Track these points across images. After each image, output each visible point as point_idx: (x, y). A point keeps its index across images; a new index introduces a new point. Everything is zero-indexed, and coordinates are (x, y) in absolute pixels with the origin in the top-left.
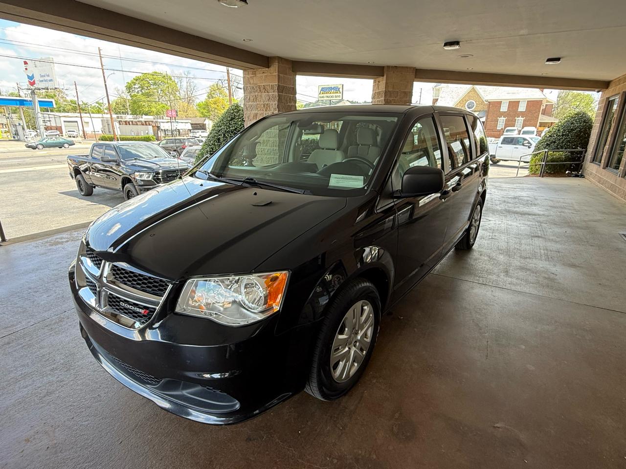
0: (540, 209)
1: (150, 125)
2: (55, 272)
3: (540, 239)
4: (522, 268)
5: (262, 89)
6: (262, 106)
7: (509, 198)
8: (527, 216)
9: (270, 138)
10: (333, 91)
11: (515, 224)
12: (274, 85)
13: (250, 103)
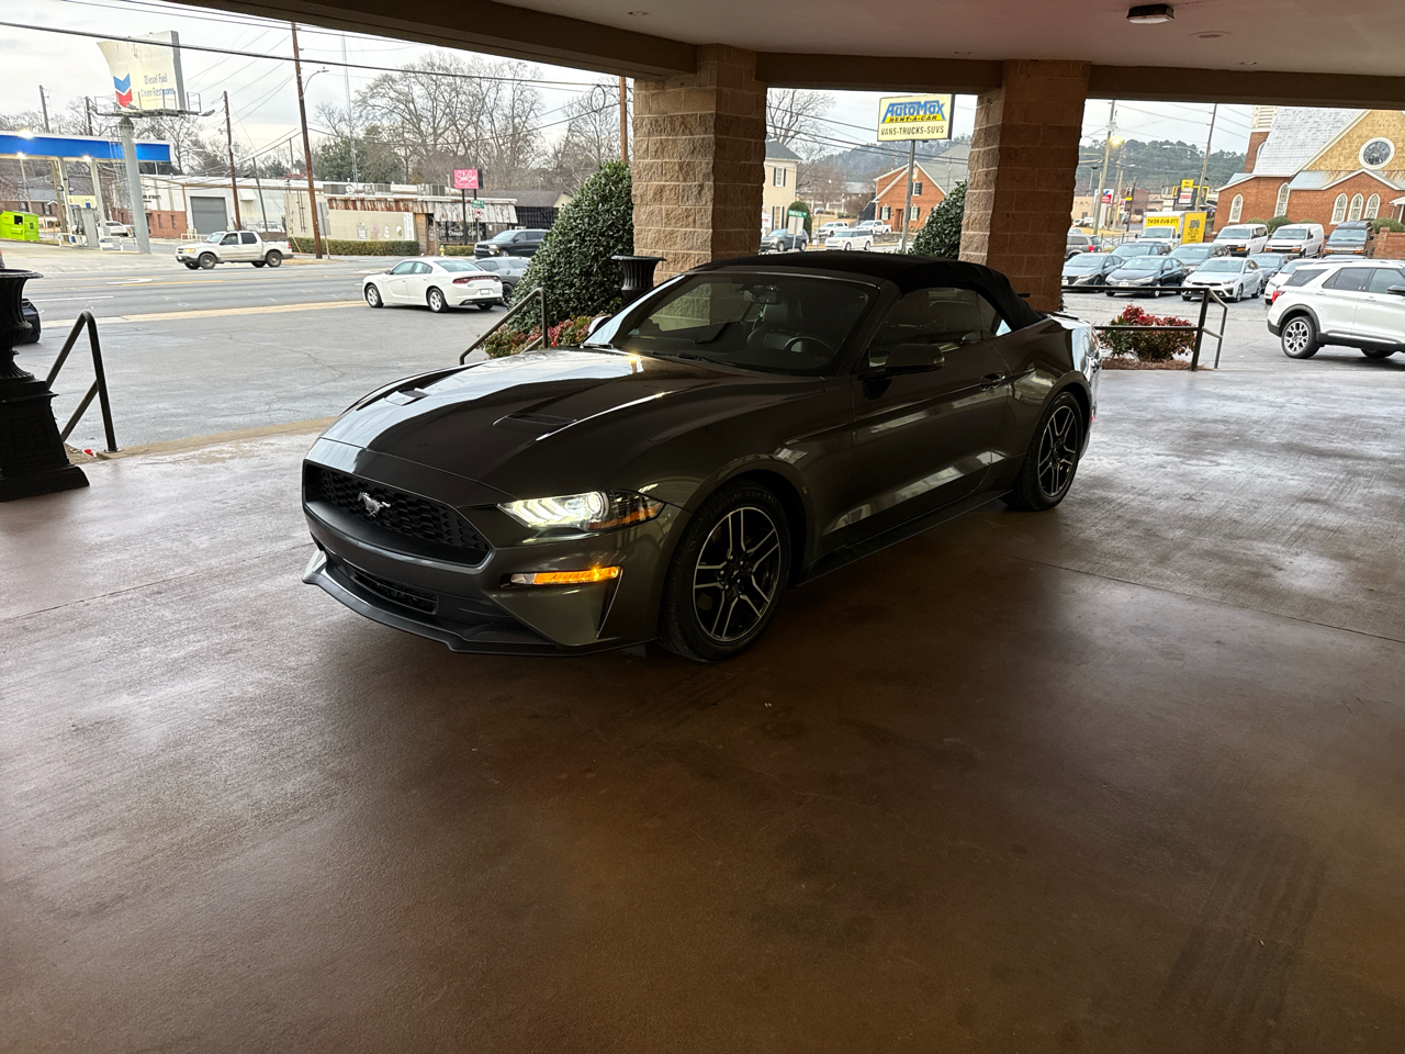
0: (1390, 447)
1: (407, 210)
2: (216, 504)
3: (1315, 506)
4: (1208, 553)
5: (677, 124)
6: (677, 168)
7: (1325, 419)
8: (1331, 460)
9: (690, 249)
10: (922, 113)
11: (1281, 474)
12: (705, 115)
13: (649, 161)
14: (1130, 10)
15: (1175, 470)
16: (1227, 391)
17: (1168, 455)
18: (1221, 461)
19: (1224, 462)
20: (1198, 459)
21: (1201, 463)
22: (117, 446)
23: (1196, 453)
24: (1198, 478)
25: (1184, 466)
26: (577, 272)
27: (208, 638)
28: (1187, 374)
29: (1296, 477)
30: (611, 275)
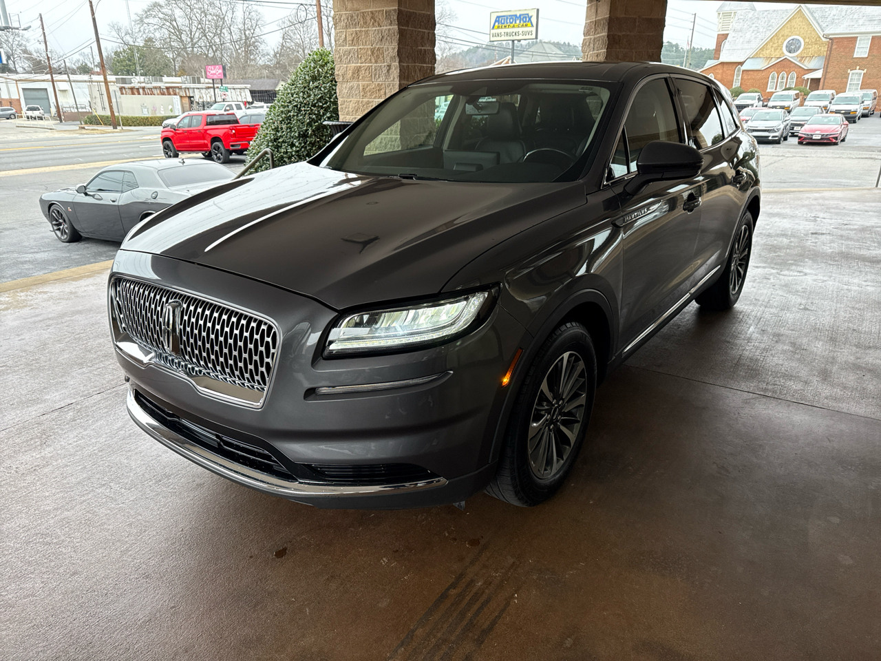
1: (175, 94)
4: (856, 367)
6: (369, 52)
10: (518, 22)
11: (856, 281)
12: (390, 11)
13: (347, 48)
17: (764, 267)
18: (804, 270)
19: (808, 271)
20: (788, 269)
21: (791, 273)
23: (783, 264)
24: (799, 288)
25: (781, 277)
26: (297, 134)
29: (869, 284)
30: (323, 136)
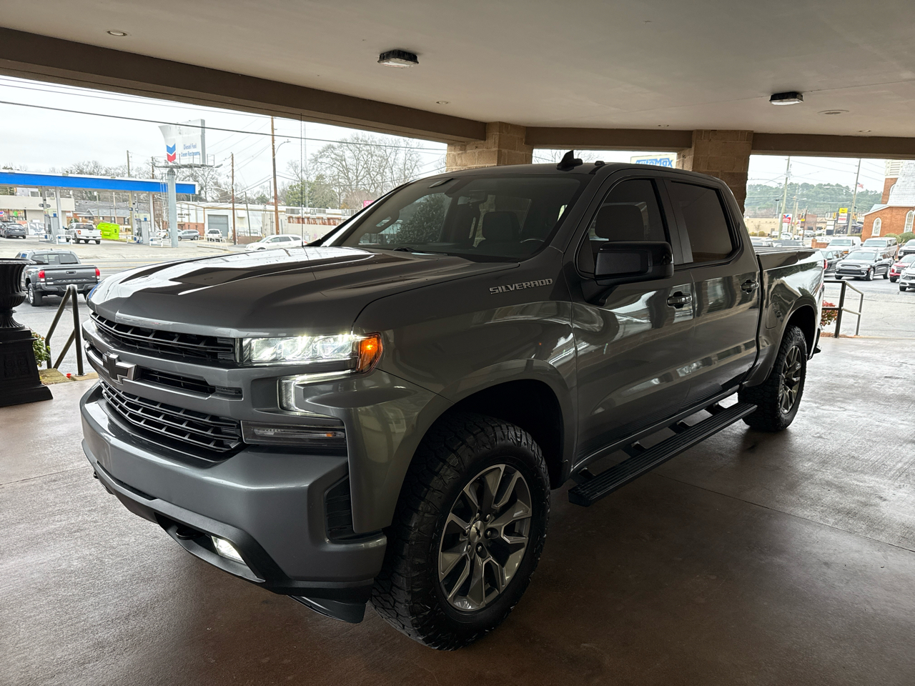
11: (893, 419)
14: (772, 96)
15: (812, 414)
16: (858, 353)
17: (808, 402)
18: (848, 407)
19: (850, 408)
20: (831, 405)
21: (832, 408)
22: (84, 371)
23: (829, 400)
24: (828, 420)
25: (819, 410)
27: (68, 518)
28: (832, 340)
29: (905, 422)
